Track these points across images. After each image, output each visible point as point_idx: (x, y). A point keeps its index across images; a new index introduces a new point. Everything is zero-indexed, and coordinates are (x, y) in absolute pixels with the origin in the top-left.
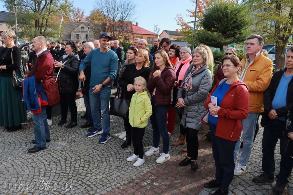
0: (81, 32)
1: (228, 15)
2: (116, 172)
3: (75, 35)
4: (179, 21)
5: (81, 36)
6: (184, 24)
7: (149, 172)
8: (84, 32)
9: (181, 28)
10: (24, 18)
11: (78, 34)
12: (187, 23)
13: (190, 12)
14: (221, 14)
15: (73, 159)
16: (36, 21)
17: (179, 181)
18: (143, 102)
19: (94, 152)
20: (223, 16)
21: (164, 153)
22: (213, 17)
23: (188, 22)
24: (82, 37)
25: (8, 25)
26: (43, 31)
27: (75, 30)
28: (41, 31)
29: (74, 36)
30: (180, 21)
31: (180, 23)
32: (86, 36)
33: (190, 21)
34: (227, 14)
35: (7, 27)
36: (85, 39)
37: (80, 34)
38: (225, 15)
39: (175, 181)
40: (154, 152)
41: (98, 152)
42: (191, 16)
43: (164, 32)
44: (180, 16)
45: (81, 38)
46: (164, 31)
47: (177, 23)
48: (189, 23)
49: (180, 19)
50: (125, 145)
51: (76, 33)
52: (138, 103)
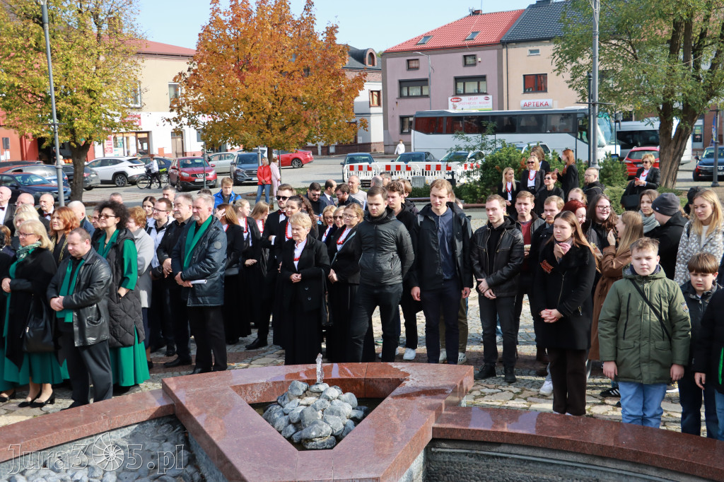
10: (624, 22)
16: (676, 25)
25: (557, 57)
26: (705, 67)
28: (697, 67)
35: (554, 64)
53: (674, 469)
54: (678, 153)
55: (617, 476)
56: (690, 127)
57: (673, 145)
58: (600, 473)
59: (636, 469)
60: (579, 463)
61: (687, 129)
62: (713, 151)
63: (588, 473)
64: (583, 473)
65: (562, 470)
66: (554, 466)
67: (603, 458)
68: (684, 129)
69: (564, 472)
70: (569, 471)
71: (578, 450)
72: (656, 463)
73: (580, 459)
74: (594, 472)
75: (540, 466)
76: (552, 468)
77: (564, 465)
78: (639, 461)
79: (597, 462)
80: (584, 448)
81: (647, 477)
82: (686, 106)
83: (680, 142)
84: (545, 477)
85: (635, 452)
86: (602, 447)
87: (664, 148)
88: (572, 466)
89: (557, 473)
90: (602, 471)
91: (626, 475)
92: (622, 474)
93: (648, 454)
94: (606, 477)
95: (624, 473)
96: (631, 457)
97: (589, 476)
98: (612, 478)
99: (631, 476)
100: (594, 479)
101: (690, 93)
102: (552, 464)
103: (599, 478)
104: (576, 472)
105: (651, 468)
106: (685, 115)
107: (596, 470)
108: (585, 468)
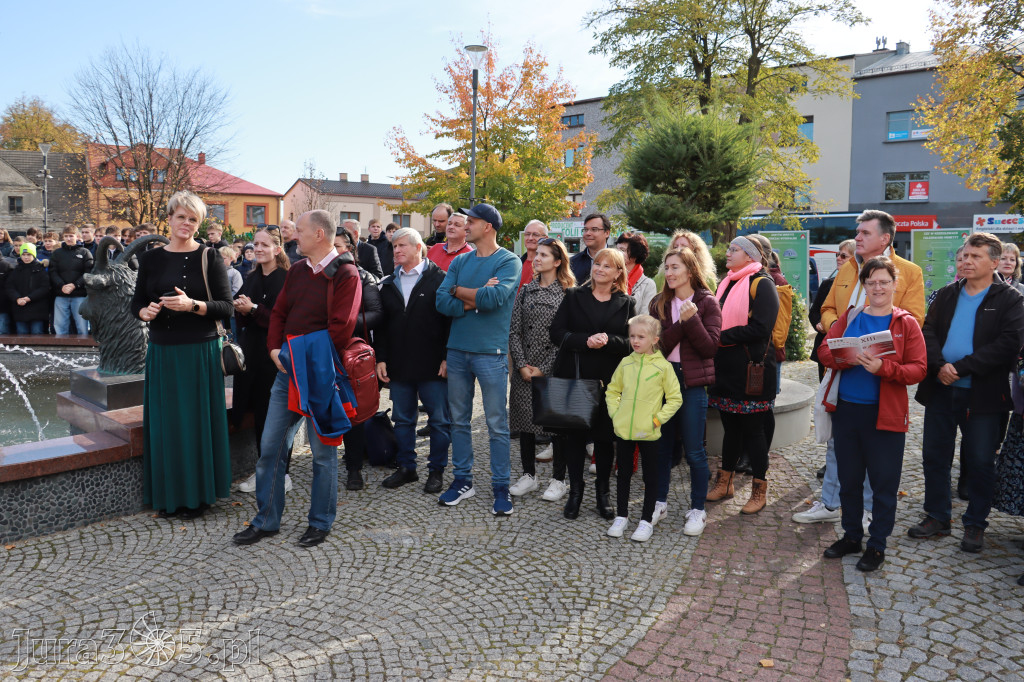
1: (713, 152)
2: (625, 568)
4: (398, 149)
6: (412, 160)
7: (694, 556)
9: (406, 172)
12: (427, 157)
13: (433, 120)
14: (696, 148)
15: (487, 558)
17: (778, 560)
18: (662, 375)
19: (515, 538)
20: (701, 150)
21: (695, 510)
22: (675, 155)
23: (429, 154)
30: (403, 150)
31: (402, 156)
33: (436, 151)
34: (711, 147)
36: (7, 212)
38: (705, 150)
39: (772, 562)
40: (662, 513)
41: (523, 535)
42: (437, 136)
43: (300, 183)
44: (400, 136)
46: (299, 180)
47: (394, 158)
48: (431, 156)
49: (402, 143)
50: (572, 510)
52: (647, 380)
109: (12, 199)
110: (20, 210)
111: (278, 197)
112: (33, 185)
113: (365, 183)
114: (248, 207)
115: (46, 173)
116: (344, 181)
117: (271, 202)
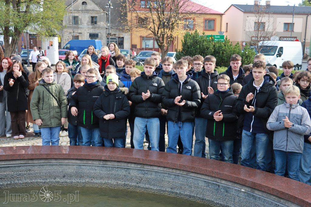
0: (82, 10)
3: (71, 18)
5: (81, 20)
8: (88, 11)
11: (76, 15)
24: (83, 21)
27: (71, 9)
29: (69, 18)
32: (91, 19)
36: (90, 24)
37: (80, 16)
43: (233, 7)
45: (81, 23)
46: (232, 5)
51: (72, 13)
53: (63, 158)
54: (13, 50)
55: (38, 166)
56: (18, 39)
57: (11, 46)
58: (31, 166)
59: (46, 161)
60: (21, 164)
61: (17, 39)
62: (27, 51)
63: (26, 168)
64: (23, 168)
65: (13, 169)
66: (10, 168)
67: (32, 159)
68: (16, 39)
69: (14, 169)
70: (17, 169)
71: (22, 158)
72: (56, 157)
73: (22, 162)
74: (28, 166)
75: (3, 169)
76: (9, 169)
77: (14, 166)
78: (48, 158)
79: (30, 162)
80: (24, 157)
81: (51, 164)
82: (16, 29)
83: (14, 45)
84: (5, 174)
85: (47, 154)
86: (32, 155)
87: (7, 48)
88: (18, 166)
89: (11, 170)
90: (32, 165)
91: (42, 165)
92: (40, 165)
93: (52, 154)
94: (34, 168)
95: (42, 164)
96: (45, 157)
97: (26, 169)
98: (36, 168)
99: (44, 165)
100: (29, 169)
101: (18, 23)
102: (9, 167)
103: (30, 169)
104: (20, 168)
105: (53, 160)
106: (16, 33)
107: (29, 165)
108: (24, 166)
109: (92, 18)
110: (96, 23)
111: (221, 15)
112: (102, 11)
113: (268, 6)
114: (206, 20)
115: (110, 5)
116: (256, 5)
117: (218, 18)
